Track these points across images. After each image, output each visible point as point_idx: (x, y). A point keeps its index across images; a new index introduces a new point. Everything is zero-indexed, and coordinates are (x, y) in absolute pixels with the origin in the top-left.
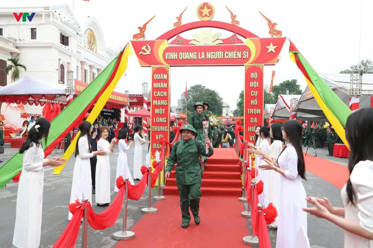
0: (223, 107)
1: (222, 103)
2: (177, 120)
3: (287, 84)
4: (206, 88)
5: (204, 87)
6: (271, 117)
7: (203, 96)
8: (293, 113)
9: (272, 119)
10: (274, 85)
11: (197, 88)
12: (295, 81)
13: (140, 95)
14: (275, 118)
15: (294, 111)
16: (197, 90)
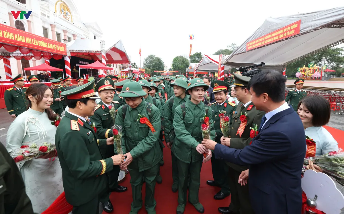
0: (164, 67)
1: (164, 65)
2: (130, 72)
3: (197, 54)
4: (156, 56)
5: (155, 56)
6: (196, 70)
7: (155, 60)
8: (222, 66)
9: (196, 72)
10: (191, 55)
11: (151, 57)
12: (200, 53)
13: (99, 51)
14: (198, 71)
15: (223, 64)
16: (151, 58)
